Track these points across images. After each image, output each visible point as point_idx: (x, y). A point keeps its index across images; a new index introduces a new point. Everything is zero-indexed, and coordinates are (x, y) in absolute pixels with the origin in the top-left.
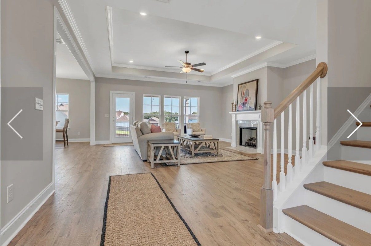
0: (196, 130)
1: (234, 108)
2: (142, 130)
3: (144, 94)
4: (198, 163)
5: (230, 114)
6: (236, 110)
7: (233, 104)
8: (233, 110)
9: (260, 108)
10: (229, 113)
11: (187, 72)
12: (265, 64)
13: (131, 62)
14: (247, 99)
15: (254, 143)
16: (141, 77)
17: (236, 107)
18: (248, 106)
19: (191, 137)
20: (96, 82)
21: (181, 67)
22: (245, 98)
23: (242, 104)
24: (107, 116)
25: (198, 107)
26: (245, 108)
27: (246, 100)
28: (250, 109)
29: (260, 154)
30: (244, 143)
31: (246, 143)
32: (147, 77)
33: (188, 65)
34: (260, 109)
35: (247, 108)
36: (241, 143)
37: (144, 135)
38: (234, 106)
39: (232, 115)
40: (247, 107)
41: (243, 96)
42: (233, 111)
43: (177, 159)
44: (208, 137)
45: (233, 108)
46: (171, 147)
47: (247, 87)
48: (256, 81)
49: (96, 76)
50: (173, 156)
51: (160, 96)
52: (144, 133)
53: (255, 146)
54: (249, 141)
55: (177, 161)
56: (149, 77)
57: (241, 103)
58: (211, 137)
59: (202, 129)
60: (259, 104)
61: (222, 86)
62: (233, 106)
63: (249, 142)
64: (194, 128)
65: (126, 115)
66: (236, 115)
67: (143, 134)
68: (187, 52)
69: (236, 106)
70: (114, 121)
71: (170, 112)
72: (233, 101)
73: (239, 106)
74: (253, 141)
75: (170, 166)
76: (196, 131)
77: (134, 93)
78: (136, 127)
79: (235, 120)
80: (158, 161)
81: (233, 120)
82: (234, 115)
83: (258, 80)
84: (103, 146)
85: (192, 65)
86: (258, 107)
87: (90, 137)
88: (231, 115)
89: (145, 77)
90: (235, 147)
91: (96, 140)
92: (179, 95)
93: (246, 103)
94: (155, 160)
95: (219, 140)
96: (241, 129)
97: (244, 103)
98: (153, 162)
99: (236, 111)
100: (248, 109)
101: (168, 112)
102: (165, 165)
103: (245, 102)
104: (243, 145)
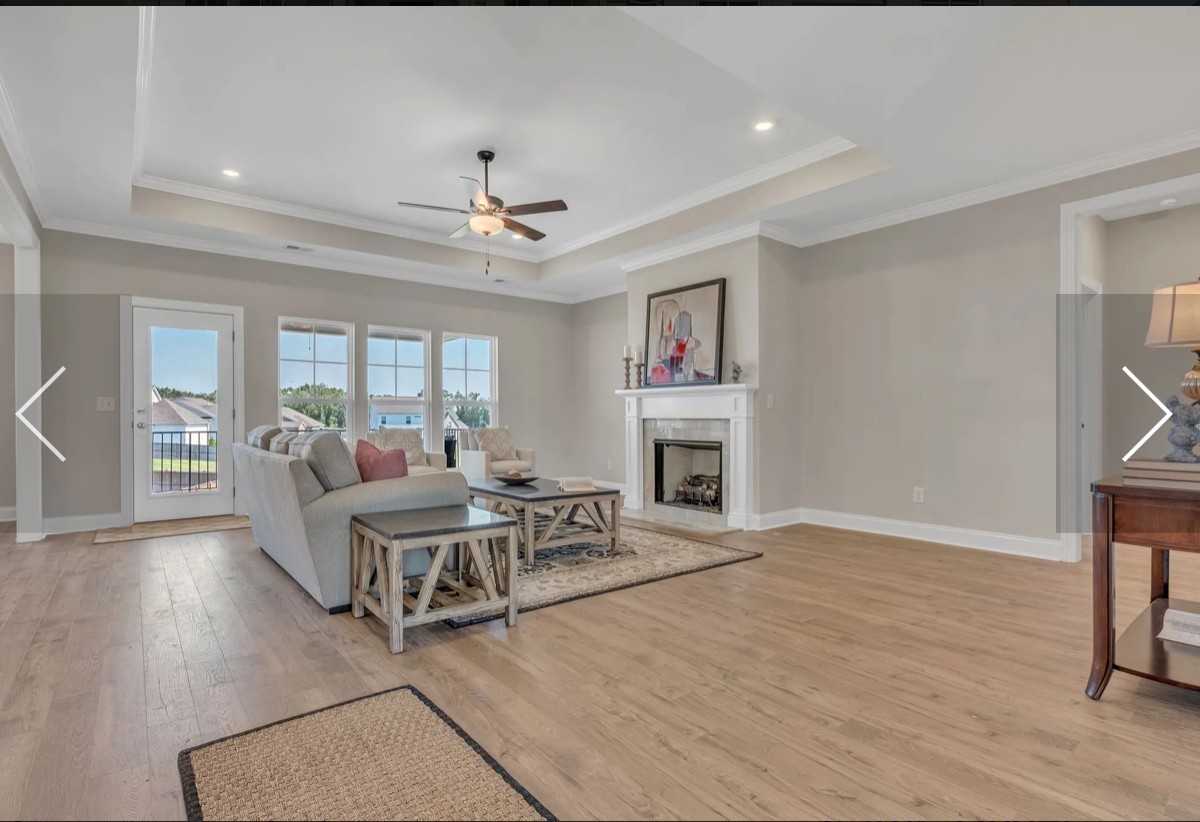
0: (499, 455)
1: (634, 377)
2: (321, 472)
3: (283, 314)
4: (576, 598)
5: (617, 395)
6: (639, 381)
7: (628, 360)
8: (628, 382)
9: (735, 375)
10: (617, 392)
11: (487, 233)
12: (753, 230)
13: (231, 174)
14: (685, 346)
15: (708, 493)
16: (271, 247)
17: (639, 373)
18: (688, 370)
19: (504, 484)
20: (45, 251)
21: (462, 212)
22: (677, 340)
23: (664, 362)
24: (104, 404)
25: (491, 371)
26: (678, 377)
27: (681, 347)
28: (700, 378)
29: (741, 530)
30: (668, 495)
31: (678, 493)
32: (298, 248)
33: (493, 207)
34: (736, 380)
35: (686, 377)
36: (659, 497)
37: (331, 496)
38: (633, 371)
39: (627, 400)
40: (685, 371)
41: (666, 334)
42: (628, 387)
43: (503, 592)
44: (581, 484)
45: (628, 375)
46: (480, 541)
47: (681, 304)
48: (717, 285)
49: (44, 227)
50: (490, 584)
51: (351, 329)
52: (334, 484)
53: (716, 503)
54: (690, 487)
55: (504, 602)
56: (305, 250)
57: (663, 358)
58: (588, 484)
59: (520, 449)
60: (733, 362)
61: (571, 301)
62: (628, 369)
63: (690, 489)
64: (493, 447)
65: (168, 401)
66: (639, 400)
67: (327, 490)
68: (486, 156)
69: (642, 369)
70: (141, 426)
71: (340, 390)
72: (629, 350)
73: (654, 370)
74: (705, 486)
75: (471, 628)
76: (499, 460)
77: (239, 311)
78: (290, 458)
79: (638, 418)
80: (422, 616)
81: (631, 416)
82: (633, 401)
83: (723, 283)
84: (89, 538)
85: (505, 205)
86: (728, 373)
87: (12, 502)
88: (622, 398)
89: (289, 247)
90: (639, 510)
91: (47, 513)
92: (425, 328)
93: (682, 358)
94: (407, 611)
95: (617, 492)
96: (659, 448)
97: (672, 358)
98: (398, 624)
99: (640, 387)
100: (691, 378)
101: (333, 390)
102: (449, 627)
103: (678, 354)
104: (668, 503)
